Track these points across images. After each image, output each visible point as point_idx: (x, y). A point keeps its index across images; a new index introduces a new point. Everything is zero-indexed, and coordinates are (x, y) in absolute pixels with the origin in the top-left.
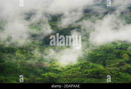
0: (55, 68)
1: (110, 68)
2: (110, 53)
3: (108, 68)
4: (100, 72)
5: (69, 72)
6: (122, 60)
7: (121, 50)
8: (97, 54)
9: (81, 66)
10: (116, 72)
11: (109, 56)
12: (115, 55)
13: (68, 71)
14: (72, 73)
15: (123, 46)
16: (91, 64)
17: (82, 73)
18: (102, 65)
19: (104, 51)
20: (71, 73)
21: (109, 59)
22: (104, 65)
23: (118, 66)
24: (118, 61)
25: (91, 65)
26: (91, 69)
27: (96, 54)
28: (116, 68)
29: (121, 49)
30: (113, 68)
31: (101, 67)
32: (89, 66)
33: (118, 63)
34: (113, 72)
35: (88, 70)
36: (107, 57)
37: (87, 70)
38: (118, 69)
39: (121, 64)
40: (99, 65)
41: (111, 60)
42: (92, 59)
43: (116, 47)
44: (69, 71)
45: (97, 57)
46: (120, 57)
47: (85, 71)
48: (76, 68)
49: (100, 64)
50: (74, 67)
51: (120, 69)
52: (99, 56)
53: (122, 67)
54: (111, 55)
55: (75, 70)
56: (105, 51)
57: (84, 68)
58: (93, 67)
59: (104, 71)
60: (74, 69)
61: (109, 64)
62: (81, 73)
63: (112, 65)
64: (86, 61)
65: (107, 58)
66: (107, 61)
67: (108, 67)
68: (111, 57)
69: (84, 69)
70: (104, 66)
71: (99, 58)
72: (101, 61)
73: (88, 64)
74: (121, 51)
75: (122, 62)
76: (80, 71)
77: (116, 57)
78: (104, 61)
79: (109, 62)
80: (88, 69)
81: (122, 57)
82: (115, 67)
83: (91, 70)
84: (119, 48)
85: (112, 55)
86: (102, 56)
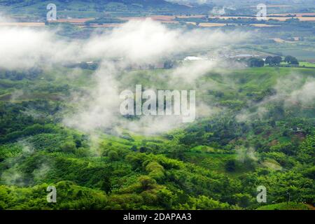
1: (120, 197)
2: (118, 160)
3: (115, 196)
4: (99, 206)
6: (147, 177)
7: (144, 154)
8: (90, 164)
10: (135, 204)
12: (130, 166)
15: (147, 143)
16: (76, 188)
18: (102, 189)
19: (105, 157)
21: (118, 175)
22: (107, 188)
23: (139, 191)
24: (138, 180)
25: (76, 191)
26: (75, 199)
27: (86, 165)
28: (134, 195)
29: (143, 150)
30: (128, 196)
31: (100, 195)
32: (70, 193)
33: (138, 185)
34: (128, 205)
35: (70, 203)
36: (113, 169)
37: (66, 204)
38: (139, 197)
39: (146, 186)
40: (94, 191)
41: (122, 176)
42: (76, 176)
43: (131, 147)
44: (23, 206)
45: (88, 170)
46: (141, 169)
47: (63, 205)
48: (38, 199)
49: (96, 187)
50: (35, 197)
51: (144, 197)
52: (94, 169)
53: (147, 192)
54: (120, 166)
55: (39, 203)
56: (107, 155)
57: (59, 198)
58: (80, 194)
59: (108, 203)
60: (35, 201)
61: (118, 187)
63: (125, 188)
64: (63, 182)
65: (112, 173)
66: (113, 180)
67: (116, 193)
68: (122, 171)
69: (60, 201)
70: (107, 193)
71: (93, 173)
72: (99, 180)
73: (69, 188)
74: (144, 156)
75: (146, 181)
76: (49, 205)
77: (133, 170)
78: (107, 180)
79: (117, 183)
80: (70, 200)
81: (147, 169)
82: (131, 192)
83: (76, 203)
84: (138, 148)
85: (124, 166)
86: (101, 169)
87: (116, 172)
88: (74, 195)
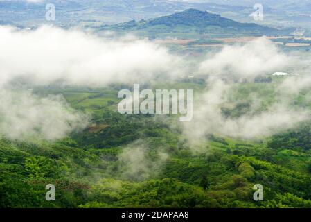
0: (106, 193)
1: (216, 193)
2: (214, 161)
3: (212, 192)
4: (198, 200)
5: (135, 201)
6: (239, 176)
7: (237, 156)
8: (190, 163)
9: (157, 189)
10: (228, 199)
11: (214, 167)
12: (224, 166)
13: (131, 200)
14: (141, 203)
15: (240, 147)
16: (179, 184)
17: (161, 202)
18: (201, 186)
19: (203, 158)
20: (137, 203)
21: (214, 173)
22: (205, 185)
23: (232, 188)
24: (232, 178)
25: (178, 187)
26: (178, 193)
27: (187, 164)
28: (228, 191)
29: (236, 152)
30: (223, 192)
31: (199, 191)
32: (174, 188)
33: (232, 182)
34: (223, 200)
35: (173, 197)
36: (210, 169)
37: (170, 197)
38: (233, 193)
39: (238, 184)
40: (194, 187)
41: (217, 175)
42: (178, 174)
43: (225, 150)
44: (134, 198)
45: (189, 169)
46: (234, 169)
47: (167, 198)
48: (147, 193)
49: (196, 183)
50: (145, 191)
51: (237, 194)
52: (193, 168)
53: (239, 189)
54: (217, 166)
55: (147, 196)
56: (205, 157)
57: (164, 192)
58: (181, 190)
59: (205, 198)
60: (144, 195)
61: (215, 184)
62: (158, 202)
63: (220, 185)
64: (168, 179)
65: (209, 172)
66: (210, 178)
67: (212, 189)
68: (218, 170)
69: (165, 195)
70: (205, 189)
71: (193, 172)
72: (198, 178)
73: (173, 184)
74: (237, 158)
75: (239, 180)
76: (156, 198)
77: (228, 169)
78: (205, 178)
79: (213, 180)
80: (173, 194)
81: (239, 169)
82: (226, 189)
83: (179, 197)
84: (232, 150)
85: (219, 166)
86: (200, 168)
87: (212, 171)
88: (177, 191)
